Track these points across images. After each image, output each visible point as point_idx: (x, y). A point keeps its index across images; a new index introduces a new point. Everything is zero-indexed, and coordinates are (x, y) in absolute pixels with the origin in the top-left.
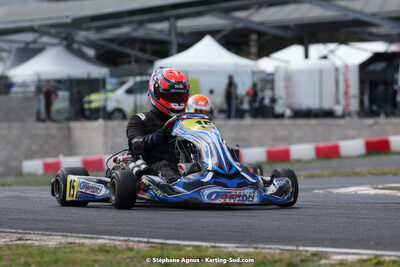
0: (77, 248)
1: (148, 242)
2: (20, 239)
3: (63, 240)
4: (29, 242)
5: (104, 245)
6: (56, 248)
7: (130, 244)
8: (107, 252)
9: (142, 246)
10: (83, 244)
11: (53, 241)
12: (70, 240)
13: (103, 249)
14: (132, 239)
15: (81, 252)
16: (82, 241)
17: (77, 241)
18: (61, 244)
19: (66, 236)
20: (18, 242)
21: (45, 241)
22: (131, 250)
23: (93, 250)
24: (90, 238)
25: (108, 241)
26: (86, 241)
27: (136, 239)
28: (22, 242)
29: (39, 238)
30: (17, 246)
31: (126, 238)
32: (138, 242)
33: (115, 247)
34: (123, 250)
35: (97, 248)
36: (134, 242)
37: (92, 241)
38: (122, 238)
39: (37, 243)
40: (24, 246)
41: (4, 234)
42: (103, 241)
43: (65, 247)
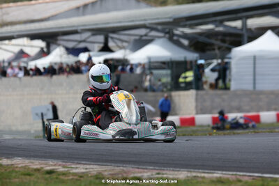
0: (200, 180)
1: (250, 176)
2: (158, 174)
3: (189, 175)
4: (165, 175)
5: (220, 177)
6: (185, 180)
7: (238, 177)
8: (222, 182)
9: (246, 179)
10: (204, 178)
11: (183, 175)
12: (194, 174)
13: (220, 181)
14: (238, 173)
15: (203, 182)
16: (203, 175)
17: (199, 175)
18: (188, 177)
19: (191, 172)
20: (157, 176)
21: (176, 175)
22: (240, 181)
23: (212, 181)
24: (208, 173)
25: (221, 175)
26: (206, 175)
27: (241, 174)
28: (160, 176)
29: (171, 172)
31: (234, 173)
32: (243, 175)
33: (228, 179)
34: (234, 181)
35: (214, 179)
36: (240, 175)
37: (210, 175)
38: (231, 173)
41: (146, 171)
43: (192, 179)
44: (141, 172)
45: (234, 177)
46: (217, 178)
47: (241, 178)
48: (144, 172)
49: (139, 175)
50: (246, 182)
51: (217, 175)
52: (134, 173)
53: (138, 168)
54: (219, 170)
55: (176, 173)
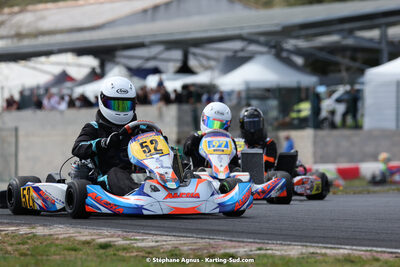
0: (320, 258)
1: (392, 253)
2: (260, 249)
3: (304, 251)
4: (270, 252)
5: (349, 255)
6: (298, 258)
7: (375, 254)
8: (352, 262)
9: (386, 257)
10: (325, 255)
11: (294, 251)
12: (312, 250)
13: (348, 260)
14: (375, 249)
15: (326, 262)
16: (324, 251)
17: (319, 251)
18: (302, 254)
19: (306, 246)
20: (258, 252)
21: (286, 251)
22: (377, 260)
23: (337, 260)
24: (331, 248)
25: (350, 252)
26: (328, 251)
27: (379, 249)
28: (262, 252)
29: (279, 247)
30: (259, 255)
31: (369, 249)
32: (381, 252)
33: (360, 257)
34: (369, 260)
35: (341, 257)
36: (377, 252)
38: (364, 248)
39: (278, 253)
40: (265, 256)
41: (242, 244)
42: (346, 252)
43: (308, 257)
44: (235, 247)
45: (368, 253)
46: (343, 255)
47: (379, 256)
48: (240, 247)
49: (232, 251)
50: (386, 262)
51: (344, 251)
52: (225, 248)
53: (231, 241)
54: (347, 245)
55: (285, 247)
